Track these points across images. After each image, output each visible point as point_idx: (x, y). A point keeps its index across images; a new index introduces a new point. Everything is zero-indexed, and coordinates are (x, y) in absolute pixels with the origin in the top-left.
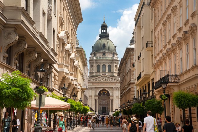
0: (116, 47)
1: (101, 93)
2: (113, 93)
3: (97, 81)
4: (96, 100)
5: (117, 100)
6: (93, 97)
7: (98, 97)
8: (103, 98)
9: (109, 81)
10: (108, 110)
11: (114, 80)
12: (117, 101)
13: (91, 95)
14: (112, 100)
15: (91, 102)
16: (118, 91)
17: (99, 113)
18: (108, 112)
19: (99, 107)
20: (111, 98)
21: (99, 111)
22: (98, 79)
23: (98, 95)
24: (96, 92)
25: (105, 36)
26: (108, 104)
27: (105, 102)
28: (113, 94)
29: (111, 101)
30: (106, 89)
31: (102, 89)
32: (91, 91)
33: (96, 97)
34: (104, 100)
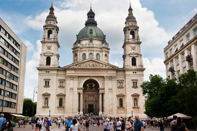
0: (105, 36)
1: (87, 86)
2: (103, 83)
3: (82, 67)
4: (79, 94)
5: (109, 93)
6: (76, 90)
7: (82, 90)
8: (90, 92)
9: (98, 67)
10: (97, 109)
11: (106, 65)
12: (110, 95)
13: (72, 87)
14: (103, 94)
15: (72, 97)
16: (111, 81)
17: (84, 113)
18: (97, 111)
19: (85, 105)
20: (101, 91)
21: (83, 110)
22: (82, 65)
23: (83, 87)
24: (79, 83)
25: (92, 23)
26: (97, 101)
27: (92, 98)
28: (104, 86)
29: (101, 96)
30: (93, 78)
31: (88, 78)
32: (72, 81)
33: (79, 90)
34: (91, 95)
